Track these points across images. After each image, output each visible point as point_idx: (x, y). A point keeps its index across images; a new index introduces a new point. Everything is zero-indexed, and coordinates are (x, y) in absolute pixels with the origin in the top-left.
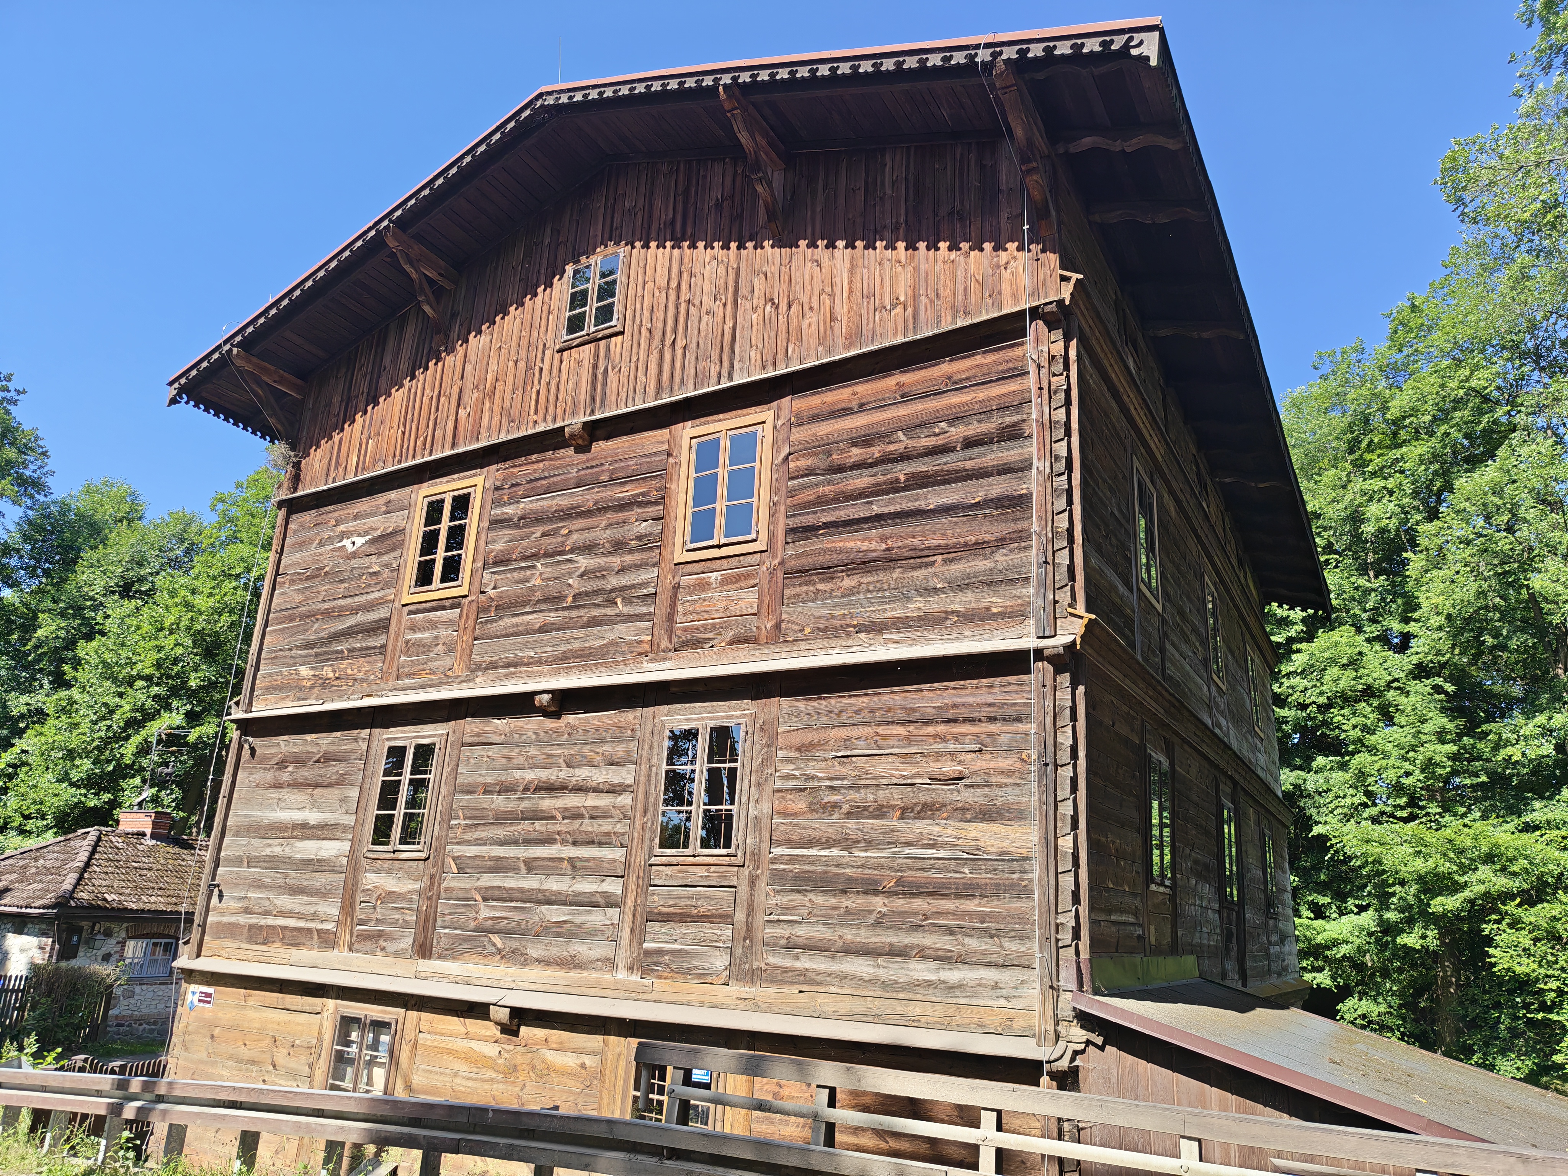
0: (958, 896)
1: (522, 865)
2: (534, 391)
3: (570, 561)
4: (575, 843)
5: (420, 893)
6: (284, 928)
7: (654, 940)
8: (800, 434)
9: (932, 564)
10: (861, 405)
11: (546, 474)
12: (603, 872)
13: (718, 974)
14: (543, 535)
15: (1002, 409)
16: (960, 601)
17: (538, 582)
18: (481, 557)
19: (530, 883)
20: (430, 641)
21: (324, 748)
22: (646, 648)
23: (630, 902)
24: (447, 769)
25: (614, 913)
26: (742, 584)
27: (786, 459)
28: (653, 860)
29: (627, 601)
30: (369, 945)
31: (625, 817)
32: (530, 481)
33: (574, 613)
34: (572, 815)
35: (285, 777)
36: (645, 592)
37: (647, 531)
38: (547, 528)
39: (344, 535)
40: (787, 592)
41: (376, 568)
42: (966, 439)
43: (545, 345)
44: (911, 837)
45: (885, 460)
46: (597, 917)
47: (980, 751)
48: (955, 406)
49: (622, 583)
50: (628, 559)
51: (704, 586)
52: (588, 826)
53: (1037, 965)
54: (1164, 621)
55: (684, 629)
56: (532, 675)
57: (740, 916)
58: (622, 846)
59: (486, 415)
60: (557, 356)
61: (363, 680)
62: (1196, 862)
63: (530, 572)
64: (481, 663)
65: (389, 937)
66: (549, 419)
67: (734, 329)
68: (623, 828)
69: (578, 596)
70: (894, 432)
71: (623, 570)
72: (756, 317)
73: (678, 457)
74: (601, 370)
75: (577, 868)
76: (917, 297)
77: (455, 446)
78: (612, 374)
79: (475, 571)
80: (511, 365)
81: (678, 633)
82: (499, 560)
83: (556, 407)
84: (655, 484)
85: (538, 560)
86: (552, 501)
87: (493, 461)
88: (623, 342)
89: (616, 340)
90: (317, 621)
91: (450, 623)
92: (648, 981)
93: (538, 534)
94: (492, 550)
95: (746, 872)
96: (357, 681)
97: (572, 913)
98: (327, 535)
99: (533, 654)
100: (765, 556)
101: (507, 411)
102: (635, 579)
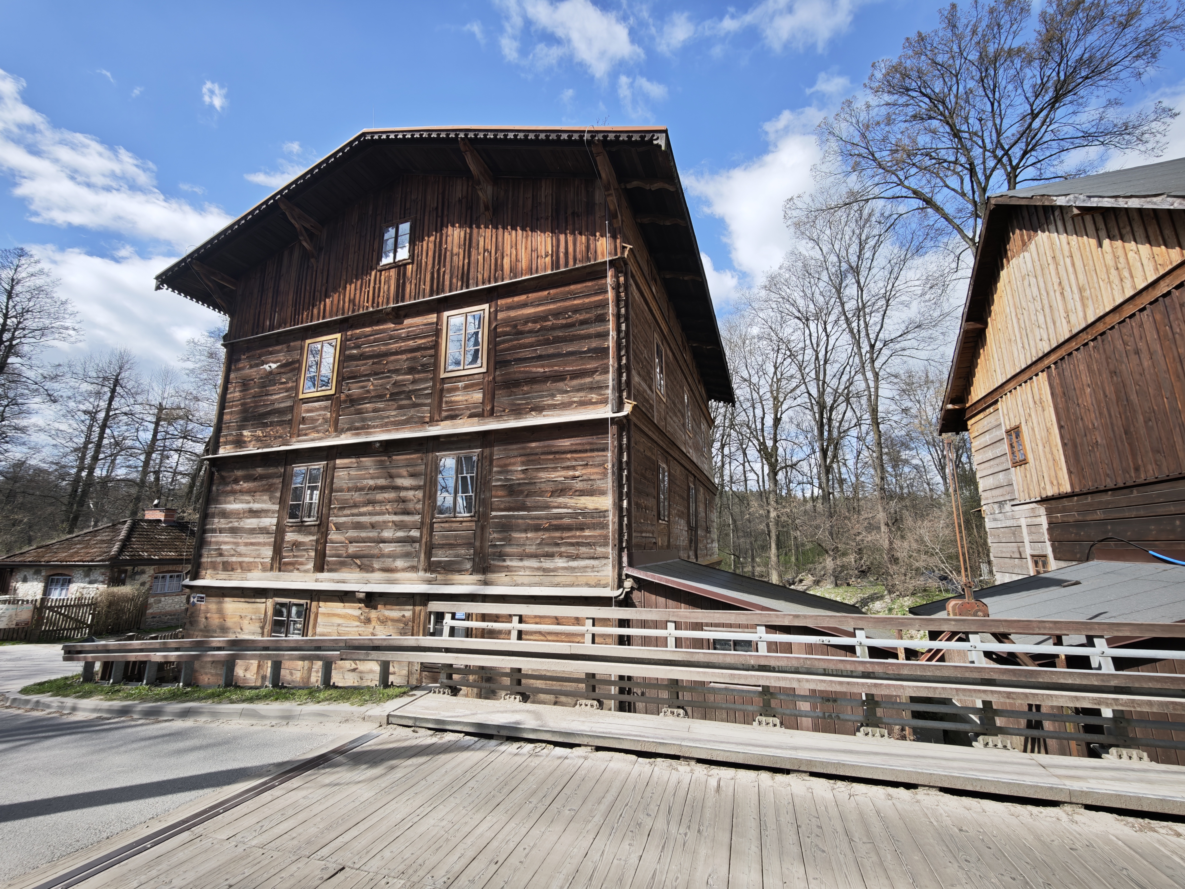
0: (577, 529)
1: (369, 526)
2: (366, 290)
3: (387, 377)
4: (395, 514)
5: (317, 541)
6: (242, 562)
7: (436, 557)
8: (501, 316)
9: (565, 379)
10: (531, 303)
11: (374, 333)
12: (410, 526)
13: (467, 570)
14: (373, 363)
15: (597, 307)
16: (577, 397)
17: (371, 387)
18: (341, 375)
19: (373, 534)
20: (315, 418)
21: (260, 472)
22: (427, 420)
23: (424, 540)
24: (327, 480)
25: (417, 545)
26: (475, 388)
27: (495, 328)
28: (434, 520)
29: (417, 397)
30: (291, 568)
31: (419, 501)
32: (366, 337)
33: (391, 403)
34: (393, 501)
35: (240, 488)
36: (426, 392)
37: (427, 362)
38: (376, 360)
39: (263, 363)
40: (497, 392)
41: (284, 380)
42: (581, 320)
43: (371, 267)
44: (556, 504)
45: (544, 329)
46: (408, 548)
47: (587, 465)
48: (575, 305)
49: (415, 388)
50: (417, 376)
51: (456, 389)
52: (402, 506)
53: (611, 556)
54: (667, 407)
55: (447, 410)
56: (370, 433)
57: (478, 544)
58: (419, 514)
59: (341, 302)
60: (378, 273)
61: (280, 437)
62: (678, 510)
63: (367, 383)
64: (344, 428)
65: (302, 564)
66: (375, 305)
67: (469, 263)
68: (419, 506)
69: (392, 395)
70: (547, 316)
71: (414, 382)
72: (480, 258)
73: (442, 325)
74: (401, 281)
75: (397, 526)
76: (557, 252)
77: (324, 318)
78: (407, 284)
79: (338, 382)
80: (354, 277)
81: (443, 412)
82: (351, 377)
83: (378, 300)
84: (431, 339)
85: (371, 377)
86: (377, 347)
87: (345, 326)
88: (413, 268)
89: (409, 267)
90: (251, 407)
91: (326, 408)
92: (434, 575)
93: (370, 363)
94: (346, 371)
95: (480, 524)
96: (276, 438)
97: (396, 546)
98: (255, 362)
99: (370, 423)
100: (486, 375)
101: (352, 300)
102: (422, 386)
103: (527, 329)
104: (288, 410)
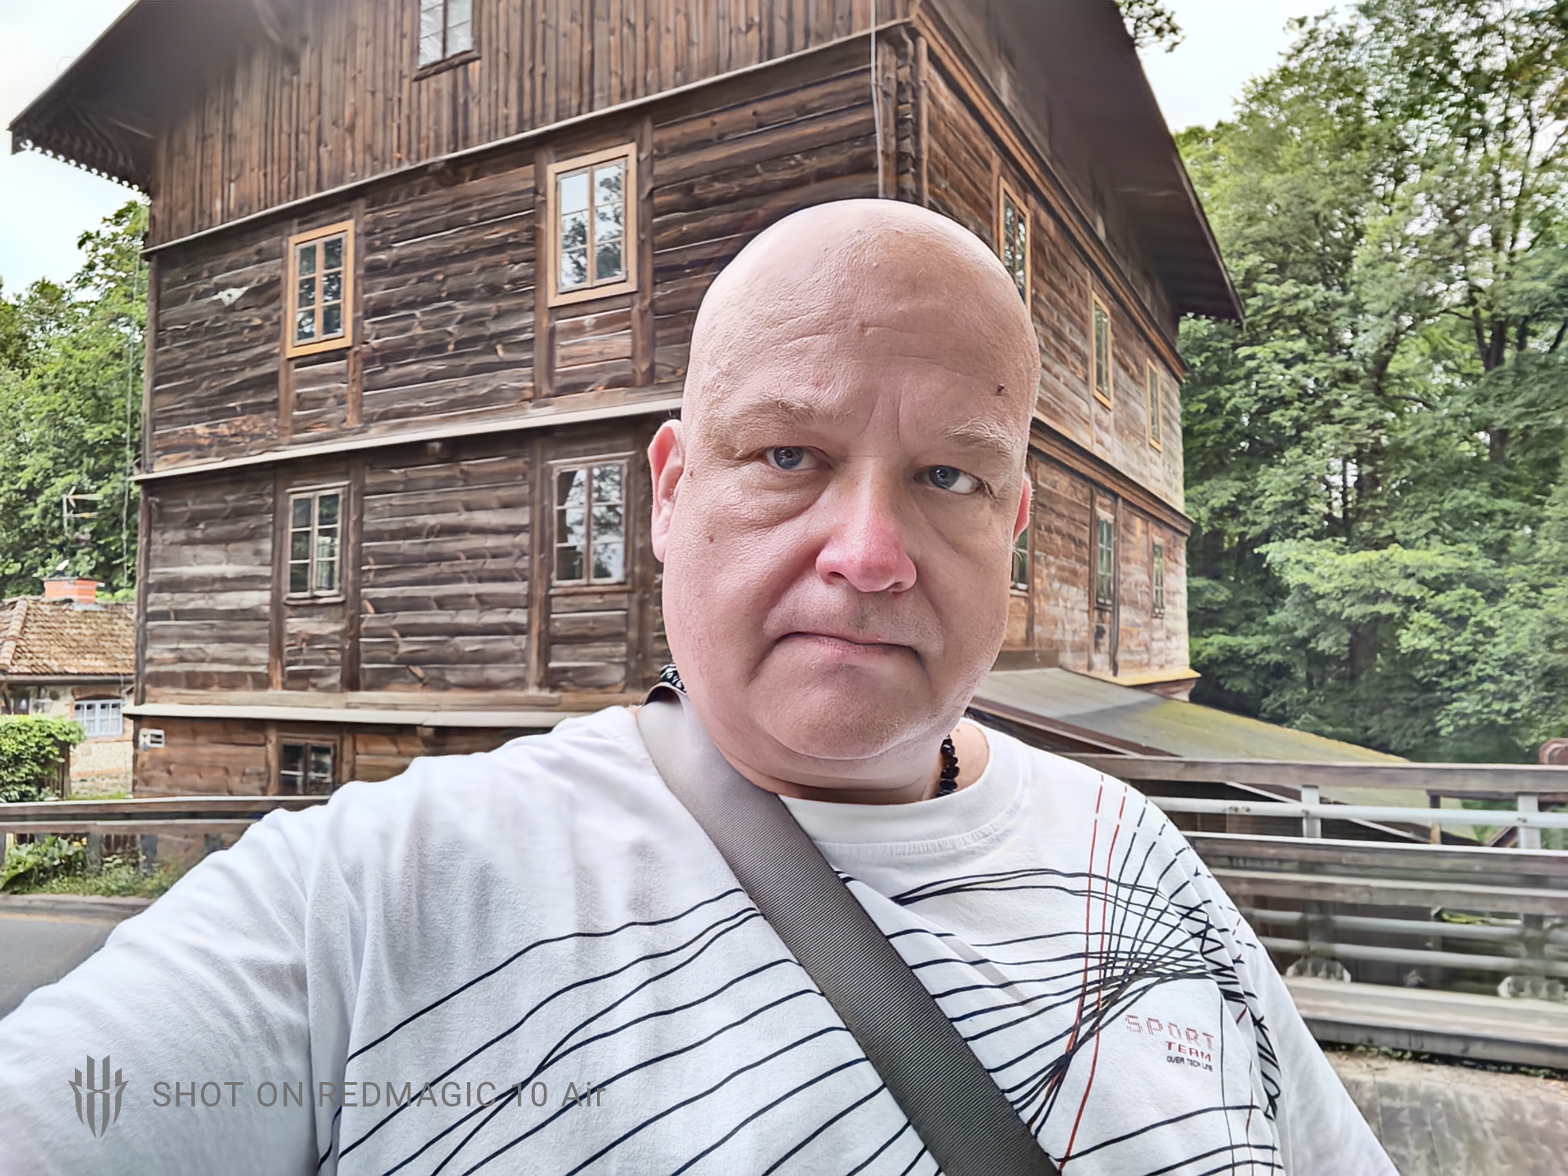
1: (433, 604)
2: (395, 126)
3: (449, 308)
4: (480, 580)
5: (342, 633)
6: (219, 673)
7: (558, 660)
8: (662, 168)
10: (721, 137)
11: (415, 216)
12: (509, 603)
13: (615, 684)
14: (421, 280)
15: (853, 139)
17: (419, 331)
18: (361, 306)
19: (442, 618)
20: (321, 395)
21: (231, 505)
22: (529, 394)
23: (535, 630)
24: (353, 518)
25: (522, 639)
26: (615, 327)
27: (651, 195)
28: (552, 592)
29: (507, 347)
30: (301, 683)
31: (524, 554)
32: (401, 224)
33: (458, 362)
34: (474, 555)
35: (198, 534)
36: (524, 337)
37: (519, 274)
38: (423, 273)
39: (219, 288)
40: (659, 334)
41: (258, 322)
42: (820, 171)
43: (401, 72)
45: (744, 194)
46: (507, 644)
48: (809, 136)
49: (501, 329)
50: (504, 304)
51: (579, 330)
52: (491, 564)
55: (565, 374)
56: (422, 424)
57: (632, 635)
58: (524, 580)
59: (349, 153)
60: (415, 85)
61: (260, 436)
63: (409, 321)
64: (374, 414)
65: (319, 674)
66: (413, 156)
67: (592, 53)
68: (523, 564)
69: (459, 344)
70: (753, 165)
71: (500, 315)
72: (614, 40)
73: (545, 195)
74: (461, 100)
75: (485, 602)
76: (771, 17)
77: (319, 189)
78: (472, 105)
79: (356, 321)
80: (369, 96)
81: (558, 378)
82: (379, 309)
83: (419, 143)
84: (524, 224)
85: (416, 308)
86: (424, 246)
87: (361, 204)
88: (481, 69)
89: (474, 67)
90: (205, 379)
91: (338, 376)
92: (556, 695)
93: (414, 281)
94: (370, 299)
95: (636, 597)
96: (253, 437)
97: (483, 642)
98: (201, 288)
99: (422, 404)
100: (636, 298)
101: (369, 148)
102: (514, 324)
103: (712, 195)
104: (270, 381)
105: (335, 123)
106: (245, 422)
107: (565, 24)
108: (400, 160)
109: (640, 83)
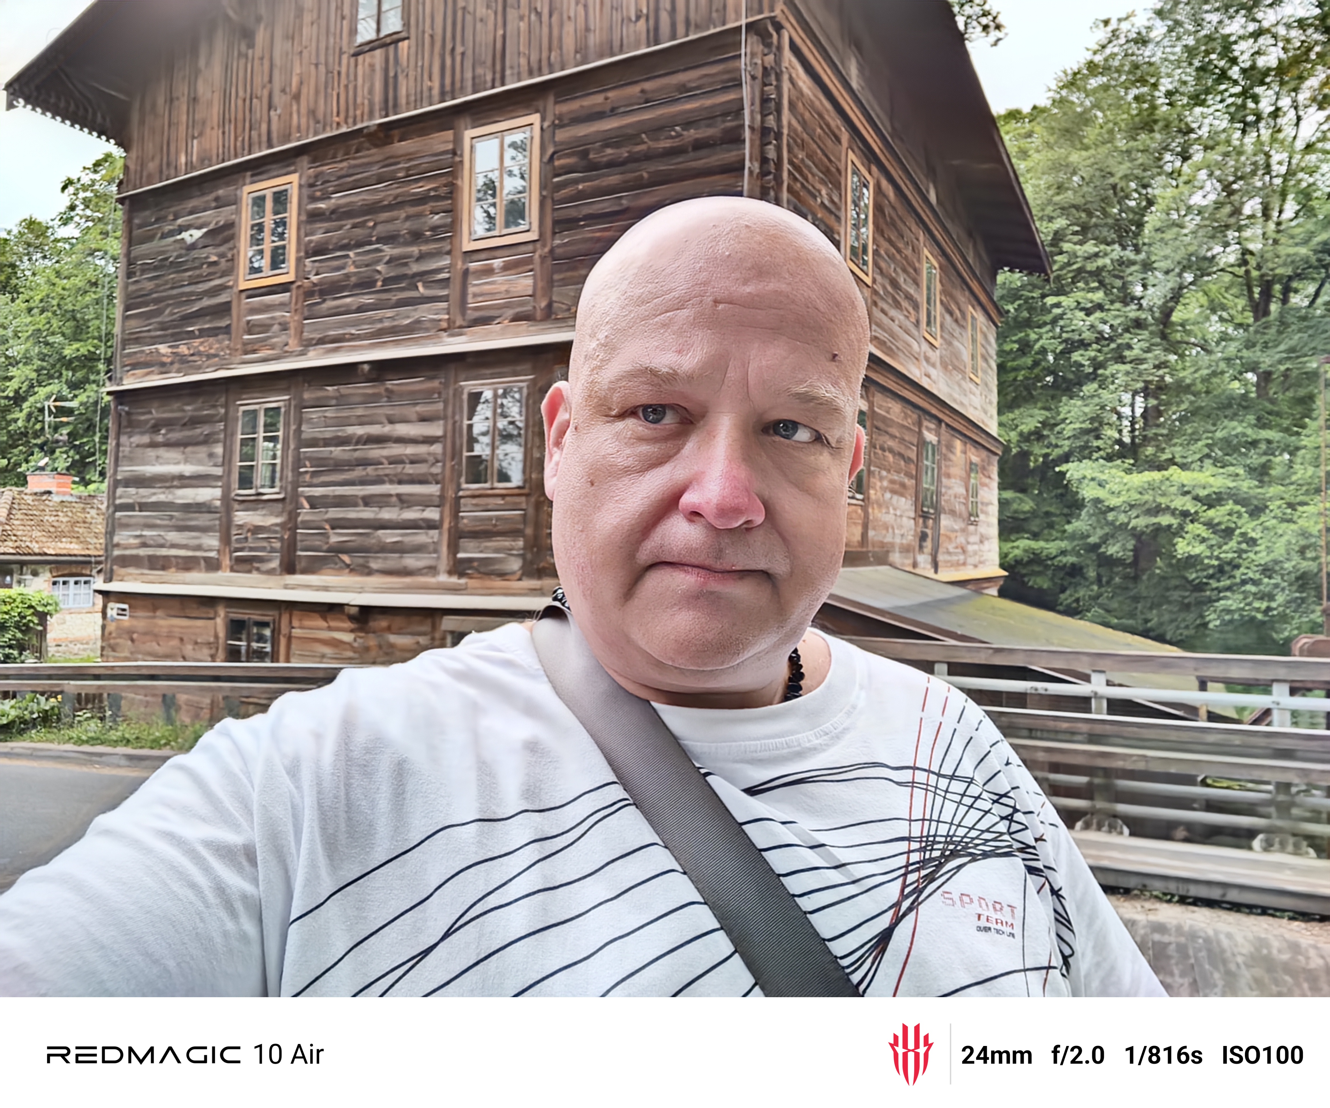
1: (360, 501)
2: (335, 94)
3: (378, 250)
4: (400, 482)
5: (281, 525)
6: (176, 557)
7: (465, 551)
8: (562, 135)
10: (613, 109)
11: (351, 171)
12: (425, 502)
13: (513, 573)
14: (354, 226)
15: (724, 114)
17: (352, 269)
18: (303, 248)
19: (367, 514)
20: (268, 321)
21: (190, 414)
22: (444, 325)
24: (293, 427)
25: (434, 533)
26: (520, 269)
27: (552, 158)
28: (461, 493)
29: (427, 285)
30: (246, 566)
31: (437, 461)
32: (338, 179)
33: (384, 296)
34: (395, 461)
35: (160, 438)
36: (441, 276)
37: (439, 222)
38: (356, 221)
39: (182, 229)
40: (556, 277)
41: (214, 258)
42: (696, 141)
43: (341, 49)
45: (633, 159)
46: (422, 537)
48: (689, 111)
49: (422, 269)
50: (424, 248)
51: (489, 271)
52: (410, 469)
55: (476, 309)
56: (354, 348)
57: (529, 531)
58: (437, 483)
59: (295, 116)
60: (352, 60)
61: (215, 356)
63: (343, 261)
64: (313, 339)
65: (263, 560)
66: (350, 121)
67: (504, 36)
68: (436, 470)
69: (386, 281)
70: (639, 135)
71: (421, 257)
72: (523, 25)
73: (462, 156)
74: (392, 74)
75: (404, 501)
76: (657, 10)
77: (270, 146)
78: (401, 78)
79: (299, 260)
80: (313, 67)
81: (469, 312)
82: (319, 250)
83: (355, 110)
84: (443, 180)
85: (350, 250)
86: (358, 197)
87: (304, 161)
88: (409, 48)
89: (404, 45)
90: (169, 305)
91: (282, 306)
92: (463, 581)
93: (348, 226)
94: (311, 241)
95: (533, 499)
96: (209, 357)
97: (402, 535)
98: (168, 228)
99: (353, 331)
100: (538, 245)
101: (312, 113)
102: (433, 265)
103: (605, 159)
104: (224, 309)
105: (283, 91)
106: (202, 343)
107: (481, 11)
108: (338, 124)
109: (544, 63)
